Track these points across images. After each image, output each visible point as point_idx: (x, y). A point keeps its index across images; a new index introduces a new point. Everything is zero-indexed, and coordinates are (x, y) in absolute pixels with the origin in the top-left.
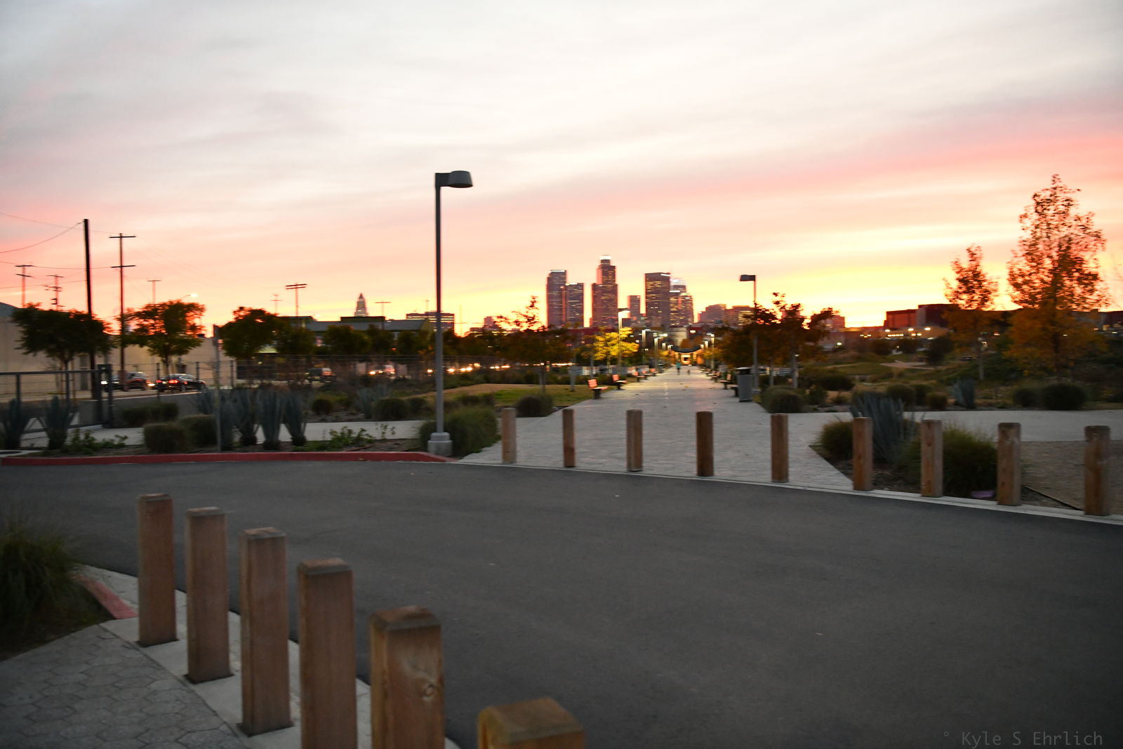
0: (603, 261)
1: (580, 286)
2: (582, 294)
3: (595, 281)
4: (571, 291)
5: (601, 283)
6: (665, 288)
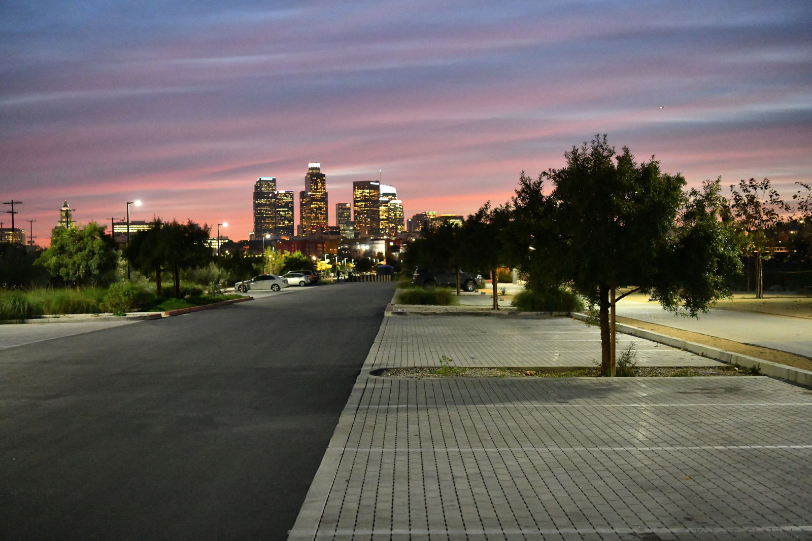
0: (311, 169)
1: (289, 194)
2: (292, 203)
3: (304, 190)
4: (279, 199)
5: (309, 191)
6: (374, 196)
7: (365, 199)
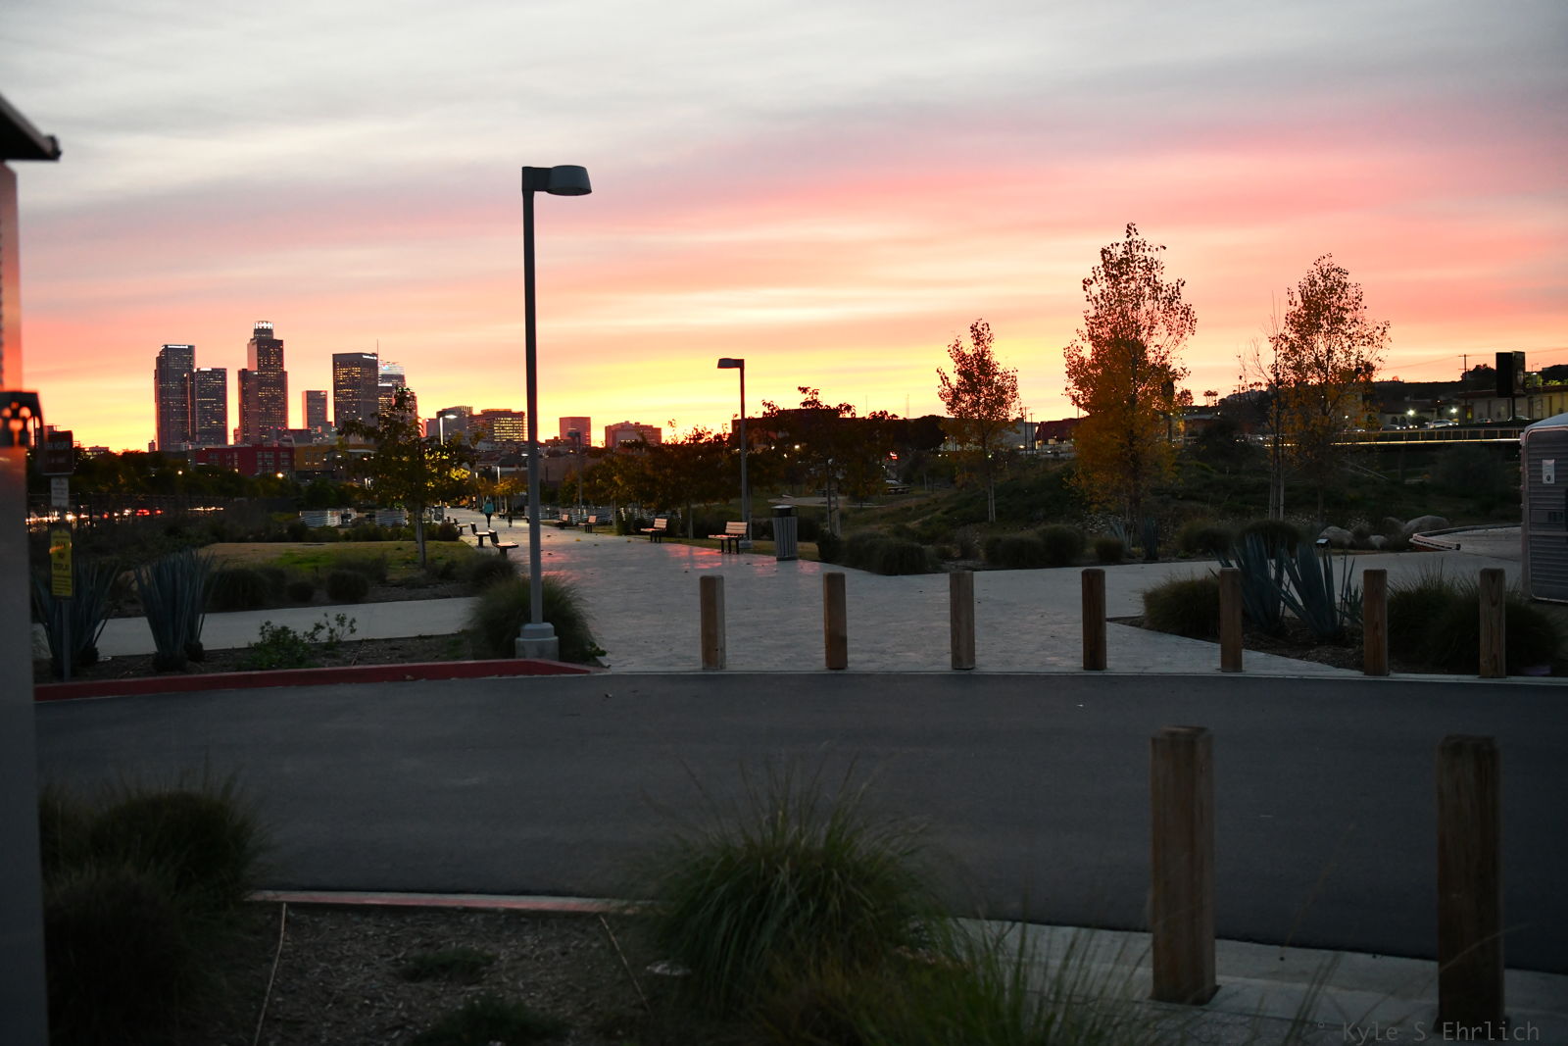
0: (257, 331)
1: (220, 374)
2: (224, 388)
3: (246, 367)
4: (200, 383)
5: (256, 369)
6: (369, 378)
7: (353, 383)
